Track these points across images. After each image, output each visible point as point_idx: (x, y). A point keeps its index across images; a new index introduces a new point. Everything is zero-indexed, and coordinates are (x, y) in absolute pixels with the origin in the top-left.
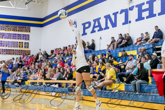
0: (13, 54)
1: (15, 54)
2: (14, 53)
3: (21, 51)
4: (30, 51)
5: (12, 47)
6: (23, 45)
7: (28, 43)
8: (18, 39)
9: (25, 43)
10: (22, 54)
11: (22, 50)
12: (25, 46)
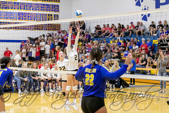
0: (42, 29)
1: (44, 29)
2: (42, 27)
3: (51, 26)
4: (60, 25)
5: (40, 20)
6: (52, 17)
7: (58, 16)
8: (47, 10)
9: (54, 15)
10: (51, 30)
11: (51, 24)
12: (55, 19)
